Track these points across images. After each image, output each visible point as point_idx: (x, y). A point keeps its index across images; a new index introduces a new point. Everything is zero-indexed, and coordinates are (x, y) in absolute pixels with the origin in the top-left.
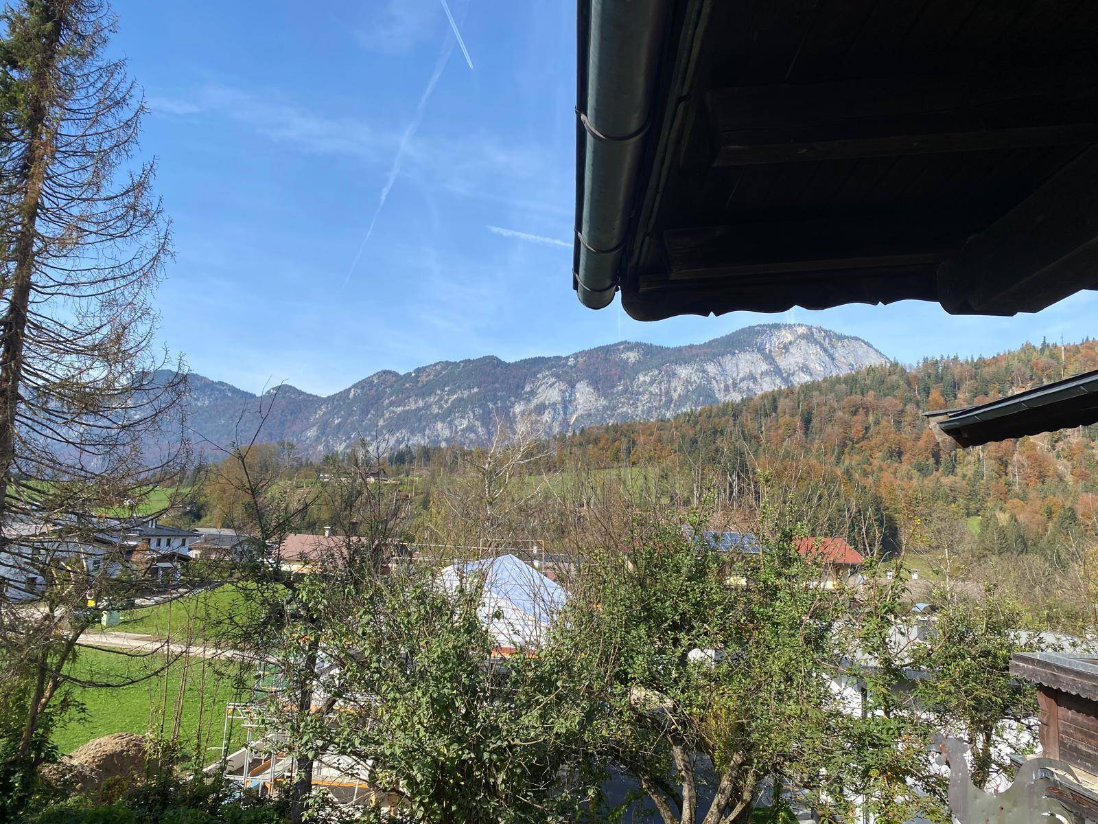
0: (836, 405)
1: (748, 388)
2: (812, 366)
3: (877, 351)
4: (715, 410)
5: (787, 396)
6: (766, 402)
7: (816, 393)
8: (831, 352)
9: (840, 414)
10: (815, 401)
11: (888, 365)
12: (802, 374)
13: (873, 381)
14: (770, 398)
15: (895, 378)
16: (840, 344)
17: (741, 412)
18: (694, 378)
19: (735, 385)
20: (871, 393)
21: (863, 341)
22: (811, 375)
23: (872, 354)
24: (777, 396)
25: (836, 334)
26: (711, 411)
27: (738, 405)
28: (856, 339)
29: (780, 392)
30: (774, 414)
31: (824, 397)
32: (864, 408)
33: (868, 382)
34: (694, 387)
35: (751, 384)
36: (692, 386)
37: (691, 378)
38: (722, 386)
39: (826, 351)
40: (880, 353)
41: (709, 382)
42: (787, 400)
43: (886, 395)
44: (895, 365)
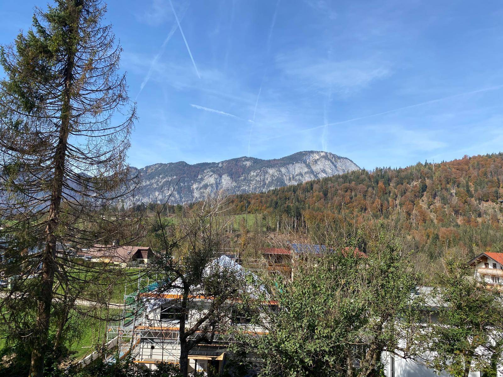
0: (338, 187)
1: (299, 179)
2: (327, 170)
3: (355, 164)
4: (286, 189)
5: (317, 183)
6: (308, 185)
7: (330, 182)
8: (335, 164)
9: (340, 191)
10: (329, 186)
11: (361, 171)
12: (322, 174)
13: (354, 177)
14: (310, 184)
15: (363, 176)
16: (339, 161)
17: (297, 190)
18: (276, 174)
19: (293, 177)
20: (353, 182)
21: (349, 160)
22: (326, 174)
23: (353, 165)
24: (313, 183)
25: (337, 156)
26: (284, 189)
27: (296, 187)
28: (346, 158)
29: (314, 181)
30: (311, 191)
31: (333, 184)
32: (350, 189)
33: (352, 178)
34: (275, 178)
35: (301, 177)
36: (274, 177)
37: (274, 174)
38: (288, 178)
39: (333, 163)
40: (356, 165)
41: (282, 176)
42: (317, 185)
43: (360, 184)
44: (364, 170)
